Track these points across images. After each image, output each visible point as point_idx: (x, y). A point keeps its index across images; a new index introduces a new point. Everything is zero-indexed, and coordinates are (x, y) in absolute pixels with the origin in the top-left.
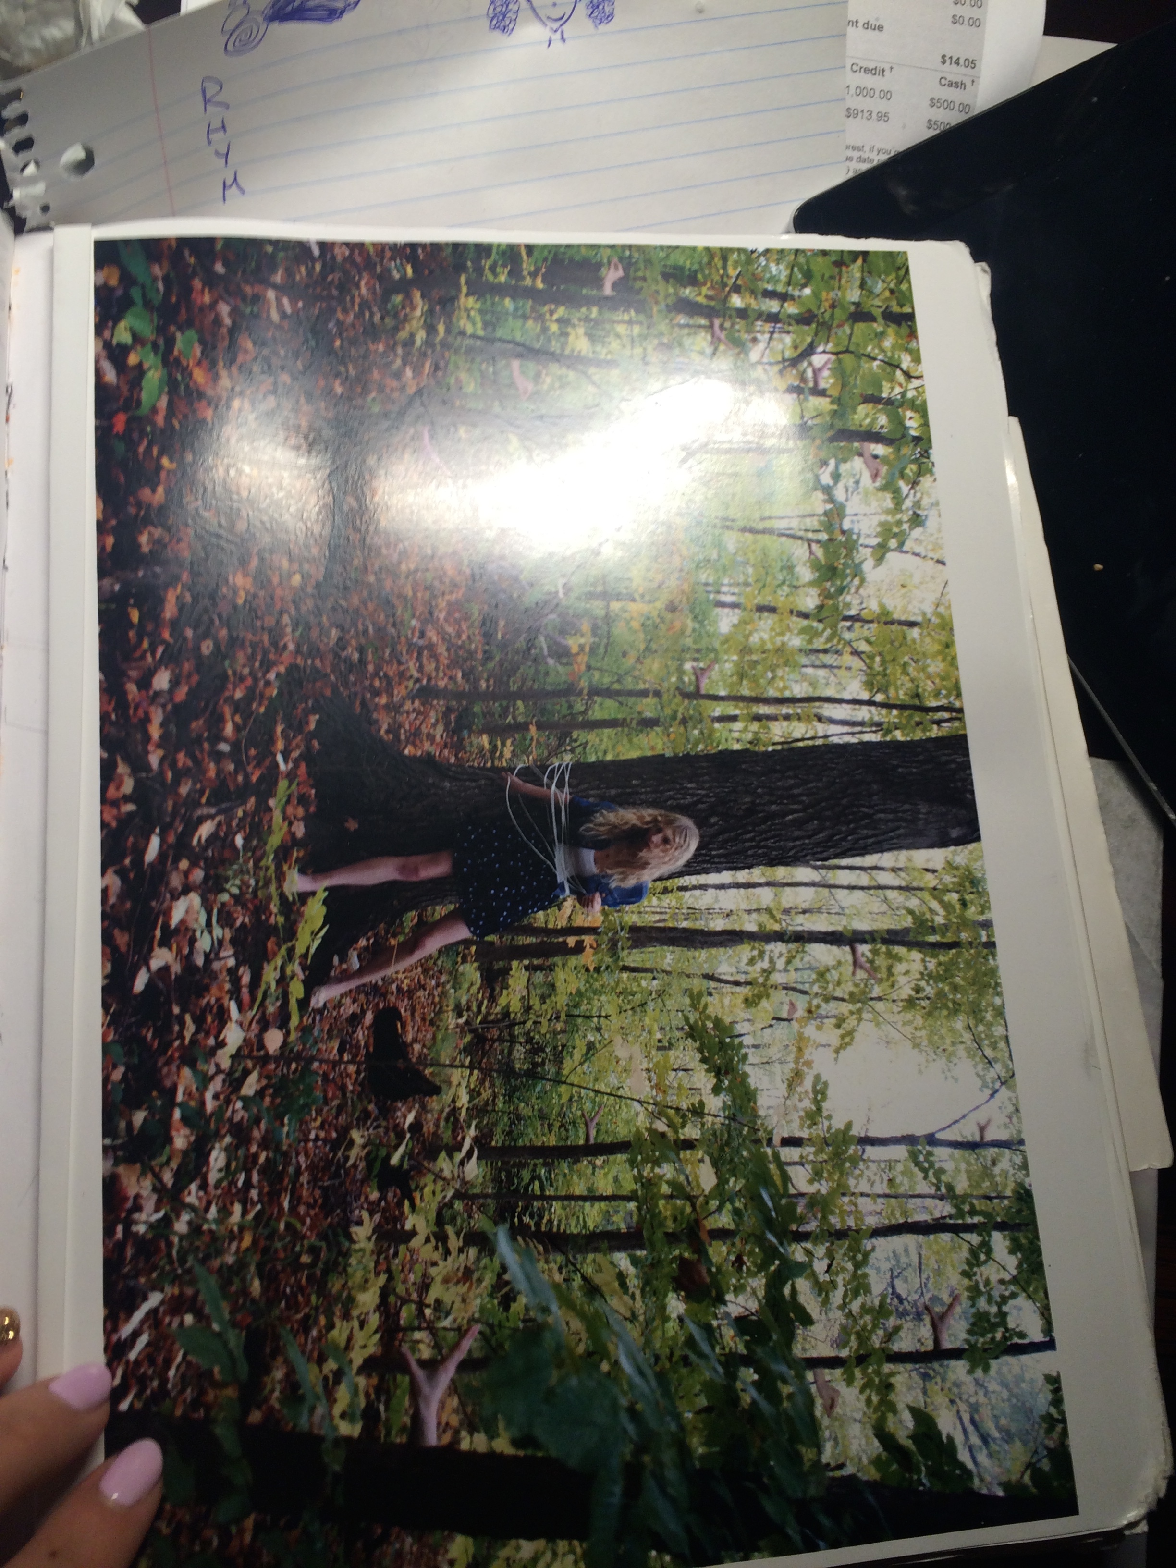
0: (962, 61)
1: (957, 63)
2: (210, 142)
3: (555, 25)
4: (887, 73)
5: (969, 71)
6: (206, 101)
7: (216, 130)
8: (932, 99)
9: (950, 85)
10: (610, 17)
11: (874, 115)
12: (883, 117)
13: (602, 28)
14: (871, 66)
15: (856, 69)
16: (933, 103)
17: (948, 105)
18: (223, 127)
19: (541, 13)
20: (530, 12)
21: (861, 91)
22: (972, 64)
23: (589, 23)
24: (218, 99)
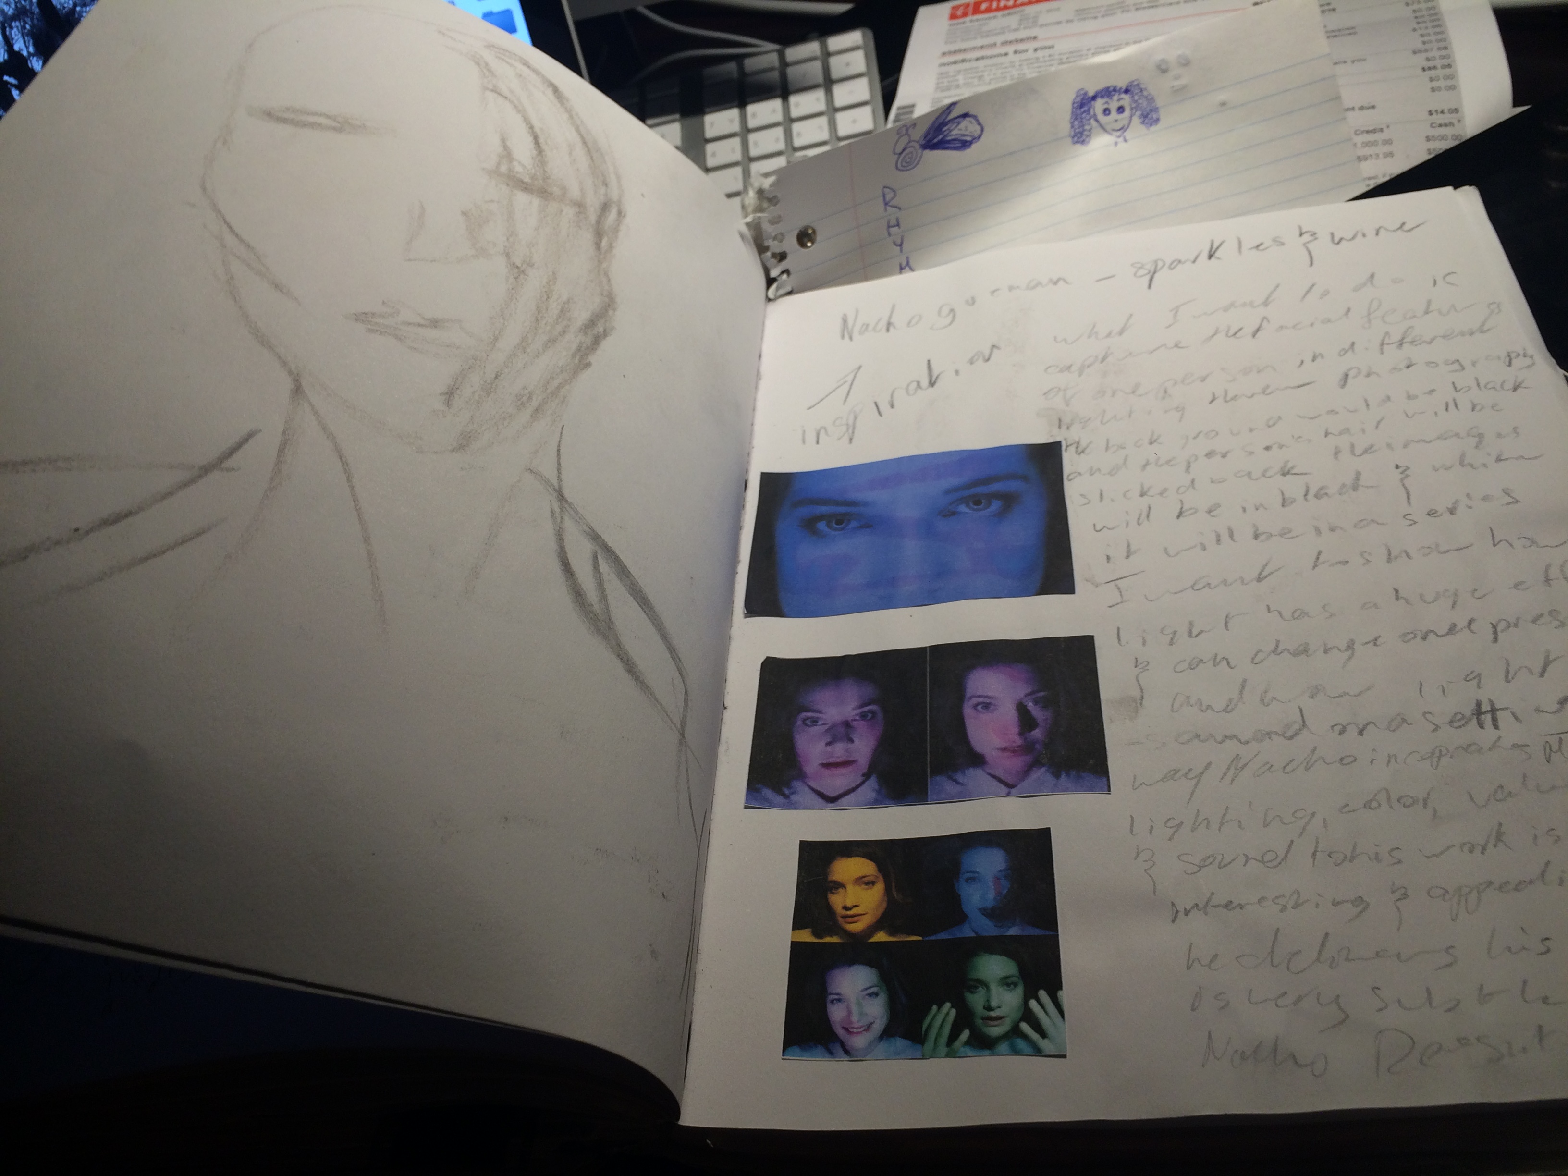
0: (1446, 111)
1: (1442, 112)
2: (889, 234)
3: (1119, 133)
4: (1385, 130)
5: (1454, 115)
6: (886, 204)
7: (893, 227)
8: (1427, 137)
9: (1440, 126)
10: (1157, 121)
11: (1381, 156)
12: (1390, 154)
13: (1153, 128)
14: (1371, 128)
15: (1357, 133)
16: (1428, 139)
17: (1443, 138)
18: (898, 225)
19: (1108, 128)
20: (1099, 129)
21: (1366, 144)
22: (1456, 111)
23: (1143, 127)
24: (892, 203)
